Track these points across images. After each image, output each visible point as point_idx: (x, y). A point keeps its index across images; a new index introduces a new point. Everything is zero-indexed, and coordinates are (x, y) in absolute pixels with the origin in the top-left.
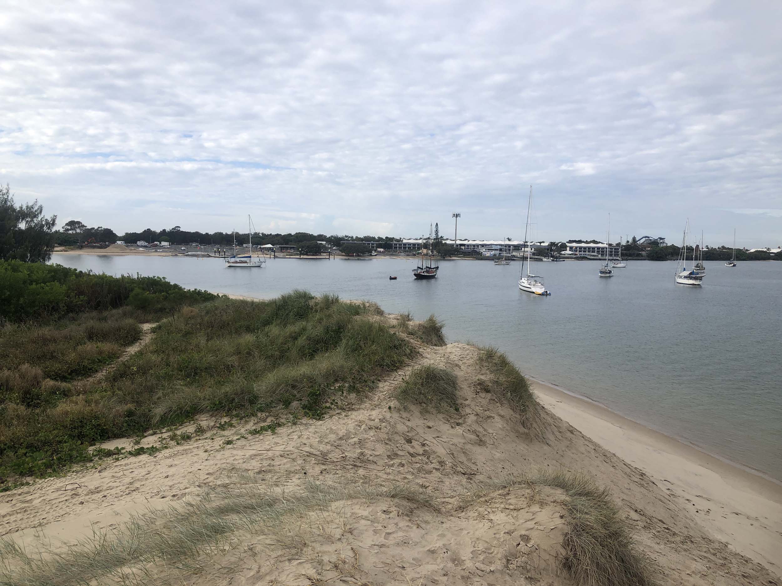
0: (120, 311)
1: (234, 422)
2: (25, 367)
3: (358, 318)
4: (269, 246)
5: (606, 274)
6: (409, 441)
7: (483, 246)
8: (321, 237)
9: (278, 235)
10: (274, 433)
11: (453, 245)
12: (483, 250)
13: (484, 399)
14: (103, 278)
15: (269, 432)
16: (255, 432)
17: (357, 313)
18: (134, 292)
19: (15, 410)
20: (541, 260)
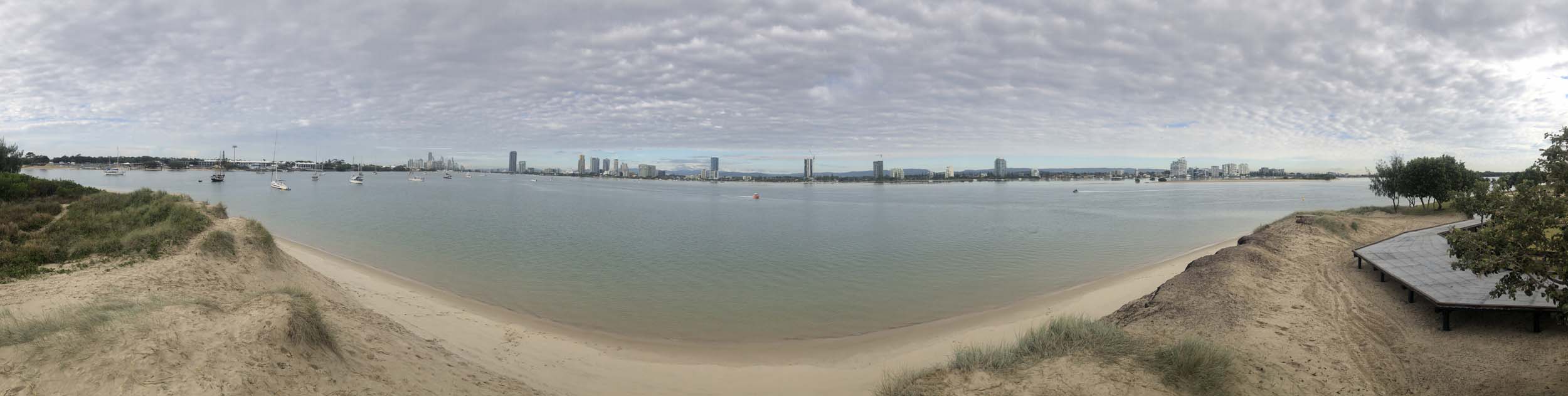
0: (52, 197)
1: (110, 259)
2: (11, 223)
3: (178, 203)
4: (128, 163)
5: (315, 178)
6: (207, 272)
7: (250, 163)
8: (157, 159)
9: (132, 158)
10: (132, 266)
11: (232, 163)
12: (250, 166)
13: (249, 247)
14: (44, 181)
15: (129, 266)
16: (121, 265)
17: (178, 201)
18: (58, 188)
19: (8, 244)
20: (281, 171)
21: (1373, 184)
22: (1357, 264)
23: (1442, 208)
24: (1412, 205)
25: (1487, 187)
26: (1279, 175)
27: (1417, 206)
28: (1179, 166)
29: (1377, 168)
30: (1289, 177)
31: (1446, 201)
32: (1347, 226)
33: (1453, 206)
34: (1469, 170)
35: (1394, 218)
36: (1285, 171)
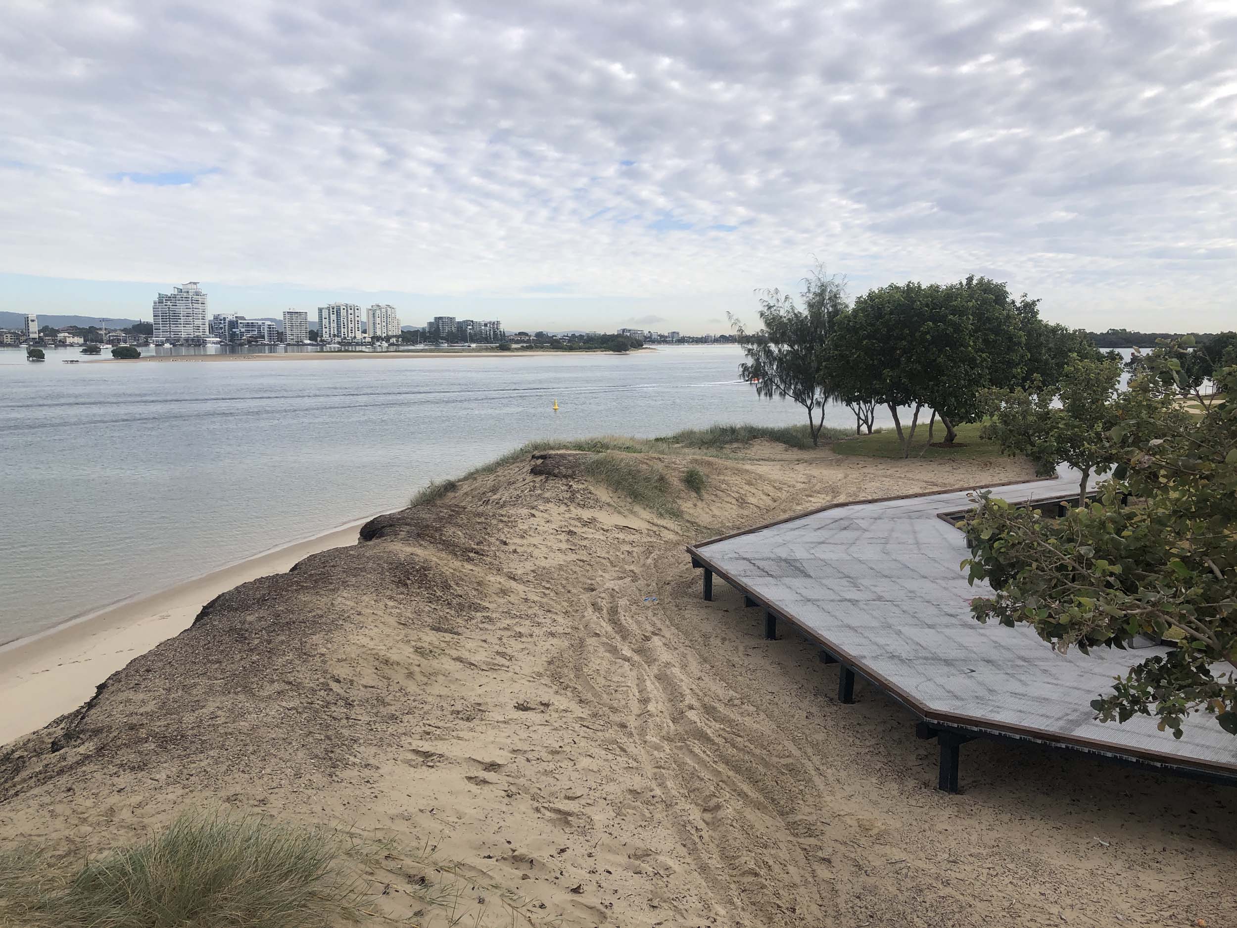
21: (750, 362)
22: (700, 586)
23: (955, 441)
24: (864, 428)
25: (1111, 380)
26: (486, 340)
27: (878, 431)
28: (181, 309)
29: (762, 315)
30: (514, 346)
31: (970, 421)
32: (675, 482)
33: (990, 434)
34: (1052, 323)
35: (810, 462)
36: (502, 327)
